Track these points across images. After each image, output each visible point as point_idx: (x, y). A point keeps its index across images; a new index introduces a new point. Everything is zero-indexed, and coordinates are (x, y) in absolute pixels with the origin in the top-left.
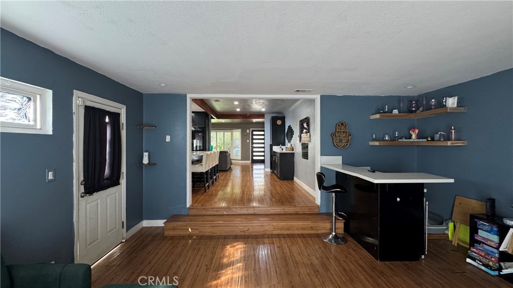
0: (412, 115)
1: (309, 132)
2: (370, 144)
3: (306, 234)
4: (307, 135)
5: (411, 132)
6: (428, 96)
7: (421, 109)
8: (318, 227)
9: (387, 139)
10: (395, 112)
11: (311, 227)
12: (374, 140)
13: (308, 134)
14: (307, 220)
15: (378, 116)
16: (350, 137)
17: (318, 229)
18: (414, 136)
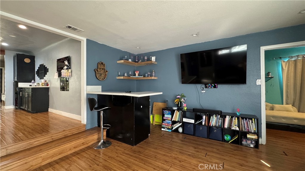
0: (136, 64)
1: (70, 69)
2: (117, 78)
3: (78, 151)
4: (68, 71)
5: (136, 73)
6: (143, 55)
7: (140, 61)
8: (88, 141)
9: (126, 75)
10: (130, 60)
11: (83, 143)
12: (119, 76)
13: (70, 70)
14: (79, 138)
15: (122, 61)
16: (107, 73)
17: (88, 142)
18: (137, 75)
